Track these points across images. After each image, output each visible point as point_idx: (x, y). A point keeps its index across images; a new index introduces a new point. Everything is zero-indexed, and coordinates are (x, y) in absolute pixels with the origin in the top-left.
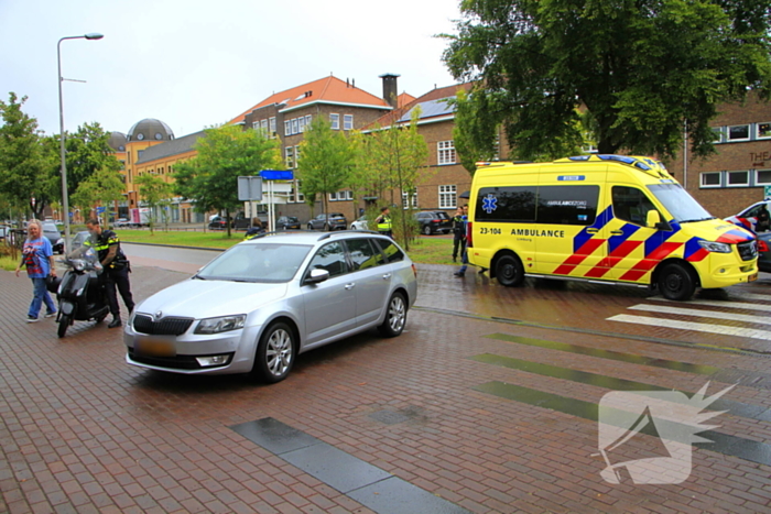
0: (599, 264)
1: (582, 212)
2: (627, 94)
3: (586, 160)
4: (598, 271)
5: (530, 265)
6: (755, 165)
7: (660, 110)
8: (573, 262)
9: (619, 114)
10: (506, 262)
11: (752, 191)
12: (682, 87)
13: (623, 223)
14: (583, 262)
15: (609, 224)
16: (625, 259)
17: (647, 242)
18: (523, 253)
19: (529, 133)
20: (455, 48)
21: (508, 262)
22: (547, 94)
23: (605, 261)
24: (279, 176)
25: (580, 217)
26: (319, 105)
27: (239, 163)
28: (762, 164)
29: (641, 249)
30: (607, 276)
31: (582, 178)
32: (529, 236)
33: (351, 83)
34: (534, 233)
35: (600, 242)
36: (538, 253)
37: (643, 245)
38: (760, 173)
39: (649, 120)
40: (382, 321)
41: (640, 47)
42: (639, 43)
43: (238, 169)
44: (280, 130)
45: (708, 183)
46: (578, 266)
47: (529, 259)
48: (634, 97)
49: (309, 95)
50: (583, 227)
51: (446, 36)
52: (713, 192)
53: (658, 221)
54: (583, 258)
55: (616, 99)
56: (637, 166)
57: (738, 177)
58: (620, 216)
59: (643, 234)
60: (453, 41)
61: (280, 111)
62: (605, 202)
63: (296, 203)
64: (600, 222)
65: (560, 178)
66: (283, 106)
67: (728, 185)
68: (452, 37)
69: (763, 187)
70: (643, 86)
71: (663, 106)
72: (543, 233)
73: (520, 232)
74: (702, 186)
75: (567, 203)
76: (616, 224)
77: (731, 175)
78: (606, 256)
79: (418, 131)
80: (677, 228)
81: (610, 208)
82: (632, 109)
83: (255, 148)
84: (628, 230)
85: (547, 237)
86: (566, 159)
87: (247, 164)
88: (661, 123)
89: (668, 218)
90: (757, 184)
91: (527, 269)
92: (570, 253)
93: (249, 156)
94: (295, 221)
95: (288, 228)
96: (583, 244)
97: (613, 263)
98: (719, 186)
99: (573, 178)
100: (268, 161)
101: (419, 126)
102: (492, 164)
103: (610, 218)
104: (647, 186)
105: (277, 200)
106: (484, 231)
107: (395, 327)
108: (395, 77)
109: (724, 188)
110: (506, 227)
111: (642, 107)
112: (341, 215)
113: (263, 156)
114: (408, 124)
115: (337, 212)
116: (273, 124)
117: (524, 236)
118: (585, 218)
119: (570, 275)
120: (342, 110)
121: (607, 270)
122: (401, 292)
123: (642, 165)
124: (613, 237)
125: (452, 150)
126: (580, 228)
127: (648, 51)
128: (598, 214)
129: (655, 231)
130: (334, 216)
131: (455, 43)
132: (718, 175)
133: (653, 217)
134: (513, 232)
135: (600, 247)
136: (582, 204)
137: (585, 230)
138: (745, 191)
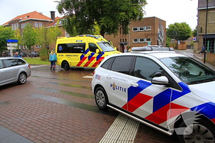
0: (86, 63)
1: (82, 50)
2: (103, 18)
3: (83, 36)
4: (86, 65)
5: (71, 64)
6: (145, 37)
7: (111, 22)
8: (80, 63)
9: (101, 24)
10: (65, 64)
11: (145, 43)
12: (117, 17)
13: (91, 52)
14: (83, 63)
15: (88, 53)
16: (92, 62)
17: (97, 57)
18: (69, 61)
19: (81, 29)
20: (60, 5)
21: (66, 63)
22: (87, 18)
23: (88, 62)
24: (13, 41)
25: (81, 51)
26: (31, 20)
27: (3, 37)
28: (147, 37)
29: (95, 59)
30: (88, 66)
31: (82, 41)
32: (70, 57)
33: (41, 13)
34: (71, 56)
35: (86, 57)
36: (72, 61)
37: (96, 58)
38: (147, 39)
39: (109, 25)
40: (17, 80)
41: (106, 6)
42: (105, 5)
43: (3, 39)
44: (20, 27)
45: (135, 42)
46: (82, 64)
47: (70, 63)
48: (105, 19)
49: (28, 17)
50: (82, 54)
51: (57, 2)
52: (136, 44)
53: (99, 52)
54: (83, 62)
55: (101, 19)
56: (95, 38)
57: (142, 40)
58: (90, 51)
59: (96, 55)
60: (59, 3)
61: (20, 21)
62: (87, 47)
63: (26, 49)
64: (86, 52)
65: (77, 41)
66: (20, 20)
67: (140, 42)
68: (59, 2)
69: (147, 43)
70: (108, 16)
71: (113, 21)
72: (73, 56)
73: (68, 56)
74: (133, 42)
75: (78, 48)
76: (90, 53)
77: (140, 39)
78: (88, 61)
79: (59, 28)
80: (103, 53)
81: (88, 48)
82: (104, 22)
83: (8, 33)
84: (92, 54)
85: (74, 57)
86: (78, 36)
87: (6, 37)
88: (112, 26)
89: (101, 51)
90: (146, 42)
91: (70, 65)
92: (79, 61)
93: (6, 35)
94: (25, 54)
95: (23, 56)
96: (82, 58)
97: (90, 63)
98: (137, 42)
99: (80, 41)
100: (13, 36)
101: (59, 26)
102: (61, 37)
103: (88, 51)
104: (97, 43)
105: (13, 48)
106: (59, 55)
107: (22, 82)
108: (54, 12)
109: (139, 43)
110: (64, 54)
111: (107, 22)
112: (38, 52)
113: (11, 35)
114: (56, 26)
115: (37, 51)
116: (18, 25)
117: (69, 57)
118: (83, 51)
119: (80, 66)
120: (38, 21)
121: (88, 65)
122: (23, 73)
123: (96, 37)
124: (89, 56)
125: (66, 33)
126: (81, 54)
127: (108, 7)
128: (86, 50)
129: (98, 54)
130: (36, 52)
131: (60, 4)
132: (137, 39)
133: (97, 51)
134: (66, 56)
135: (86, 59)
136: (82, 48)
137: (83, 54)
138: (143, 43)
